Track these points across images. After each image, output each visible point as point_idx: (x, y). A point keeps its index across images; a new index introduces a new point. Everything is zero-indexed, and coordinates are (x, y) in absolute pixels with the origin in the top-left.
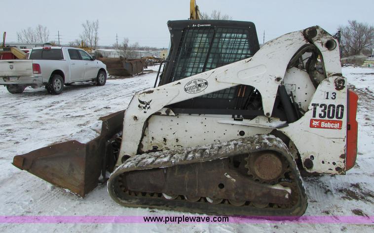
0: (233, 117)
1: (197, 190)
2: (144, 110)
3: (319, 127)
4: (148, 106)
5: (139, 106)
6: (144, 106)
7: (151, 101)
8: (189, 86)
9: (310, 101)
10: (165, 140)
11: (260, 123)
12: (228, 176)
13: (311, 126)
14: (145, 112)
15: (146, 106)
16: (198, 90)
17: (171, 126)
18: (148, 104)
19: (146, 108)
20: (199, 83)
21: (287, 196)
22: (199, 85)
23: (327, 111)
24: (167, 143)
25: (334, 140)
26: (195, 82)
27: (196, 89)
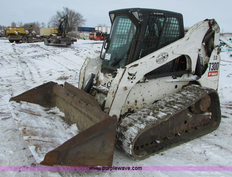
0: (173, 77)
1: (174, 130)
2: (131, 81)
3: (211, 76)
4: (134, 77)
5: (128, 78)
6: (132, 77)
7: (136, 73)
8: (159, 58)
9: (208, 62)
10: (136, 102)
11: (185, 79)
12: (189, 115)
13: (209, 76)
14: (132, 82)
15: (133, 77)
16: (163, 60)
17: (140, 90)
18: (134, 75)
19: (133, 79)
20: (164, 55)
21: (210, 118)
22: (164, 57)
23: (214, 66)
24: (137, 103)
25: (215, 82)
26: (162, 55)
27: (162, 60)
